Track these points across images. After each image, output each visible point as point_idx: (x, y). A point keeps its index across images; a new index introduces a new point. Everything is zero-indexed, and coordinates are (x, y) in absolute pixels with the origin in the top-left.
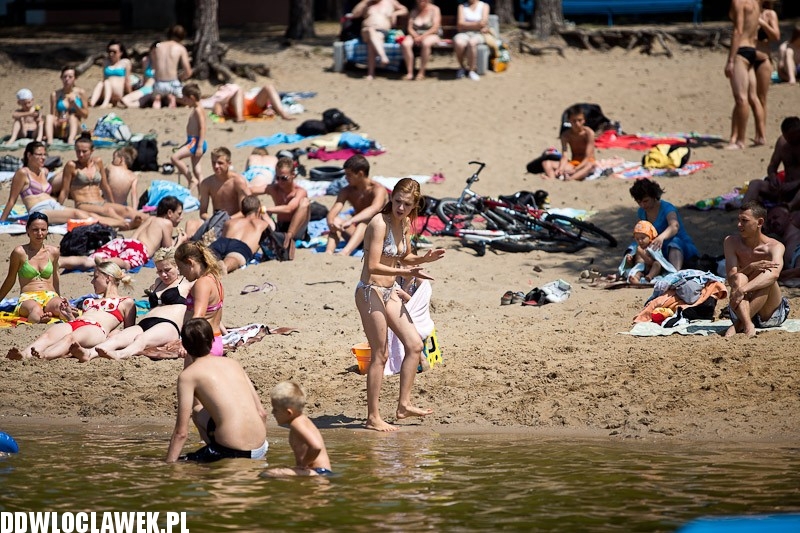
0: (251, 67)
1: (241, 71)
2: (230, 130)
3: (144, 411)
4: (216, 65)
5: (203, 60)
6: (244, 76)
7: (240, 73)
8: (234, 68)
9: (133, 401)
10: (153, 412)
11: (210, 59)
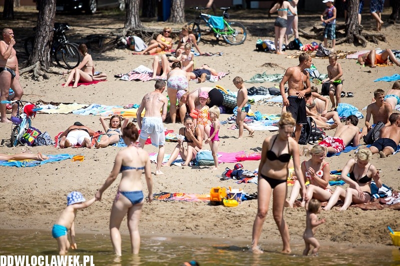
0: (375, 36)
1: (371, 39)
2: (369, 72)
3: (365, 240)
4: (358, 35)
5: (351, 33)
6: (372, 41)
7: (370, 40)
8: (367, 37)
9: (358, 233)
10: (369, 240)
11: (355, 33)
